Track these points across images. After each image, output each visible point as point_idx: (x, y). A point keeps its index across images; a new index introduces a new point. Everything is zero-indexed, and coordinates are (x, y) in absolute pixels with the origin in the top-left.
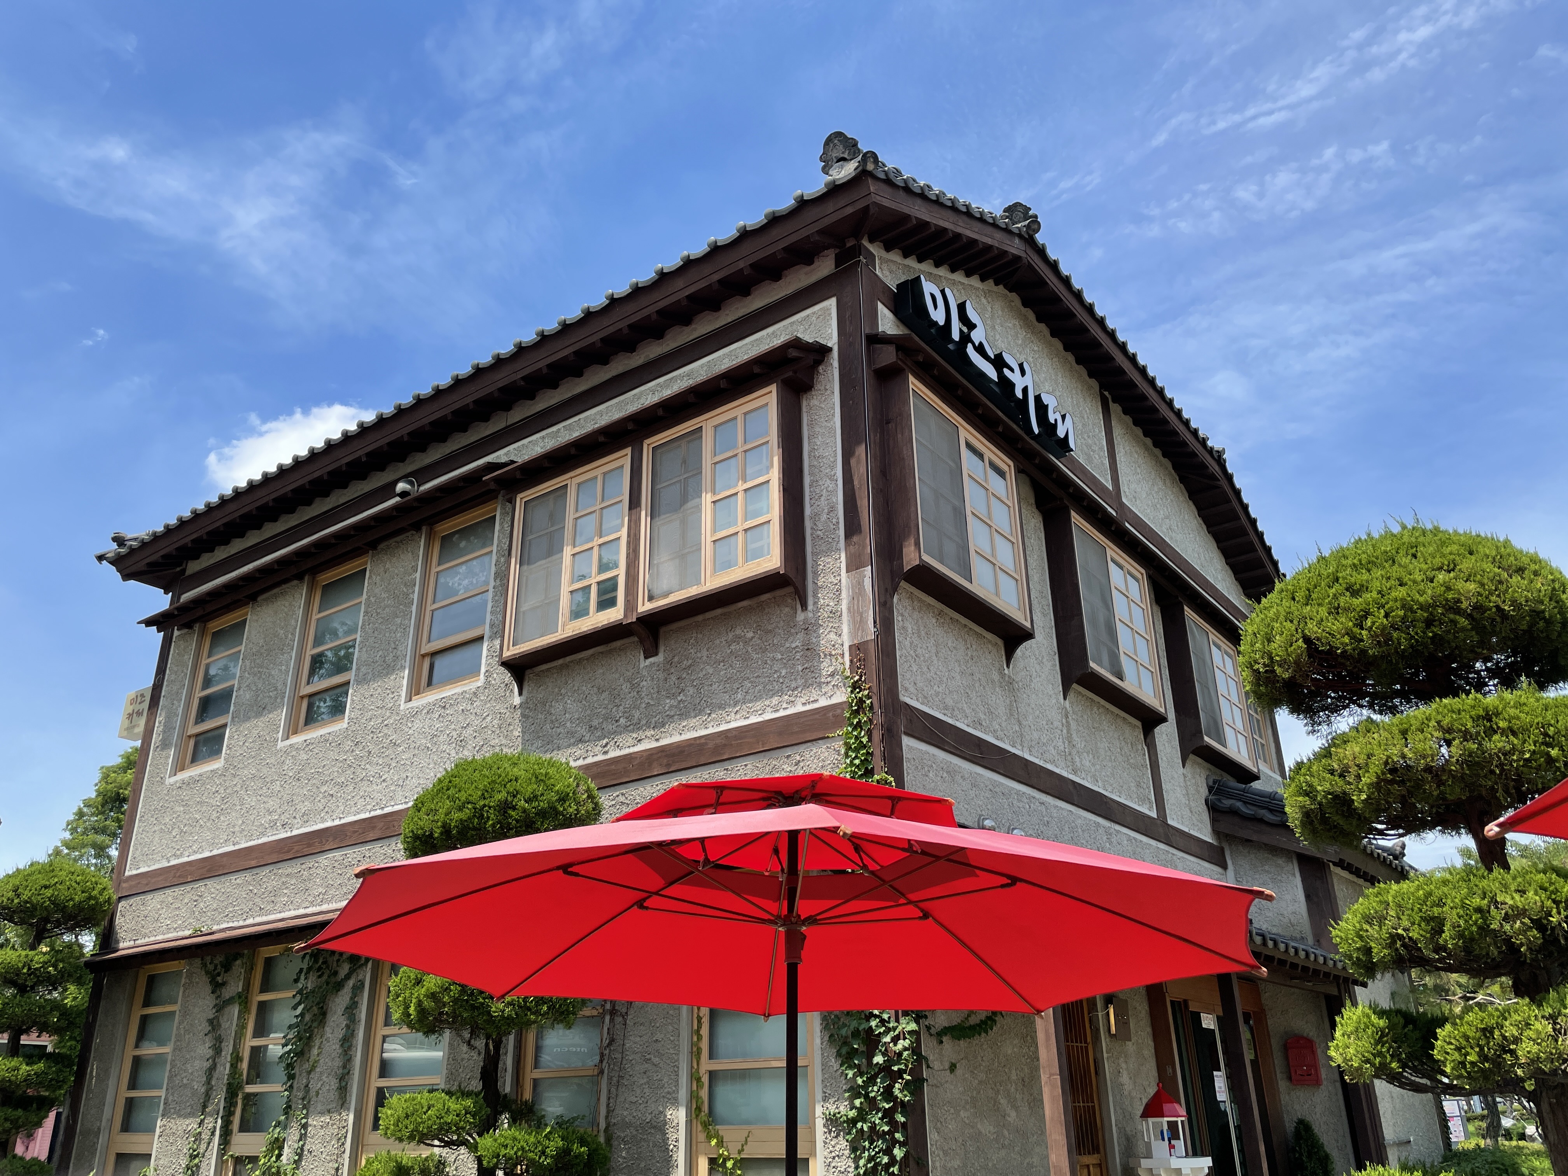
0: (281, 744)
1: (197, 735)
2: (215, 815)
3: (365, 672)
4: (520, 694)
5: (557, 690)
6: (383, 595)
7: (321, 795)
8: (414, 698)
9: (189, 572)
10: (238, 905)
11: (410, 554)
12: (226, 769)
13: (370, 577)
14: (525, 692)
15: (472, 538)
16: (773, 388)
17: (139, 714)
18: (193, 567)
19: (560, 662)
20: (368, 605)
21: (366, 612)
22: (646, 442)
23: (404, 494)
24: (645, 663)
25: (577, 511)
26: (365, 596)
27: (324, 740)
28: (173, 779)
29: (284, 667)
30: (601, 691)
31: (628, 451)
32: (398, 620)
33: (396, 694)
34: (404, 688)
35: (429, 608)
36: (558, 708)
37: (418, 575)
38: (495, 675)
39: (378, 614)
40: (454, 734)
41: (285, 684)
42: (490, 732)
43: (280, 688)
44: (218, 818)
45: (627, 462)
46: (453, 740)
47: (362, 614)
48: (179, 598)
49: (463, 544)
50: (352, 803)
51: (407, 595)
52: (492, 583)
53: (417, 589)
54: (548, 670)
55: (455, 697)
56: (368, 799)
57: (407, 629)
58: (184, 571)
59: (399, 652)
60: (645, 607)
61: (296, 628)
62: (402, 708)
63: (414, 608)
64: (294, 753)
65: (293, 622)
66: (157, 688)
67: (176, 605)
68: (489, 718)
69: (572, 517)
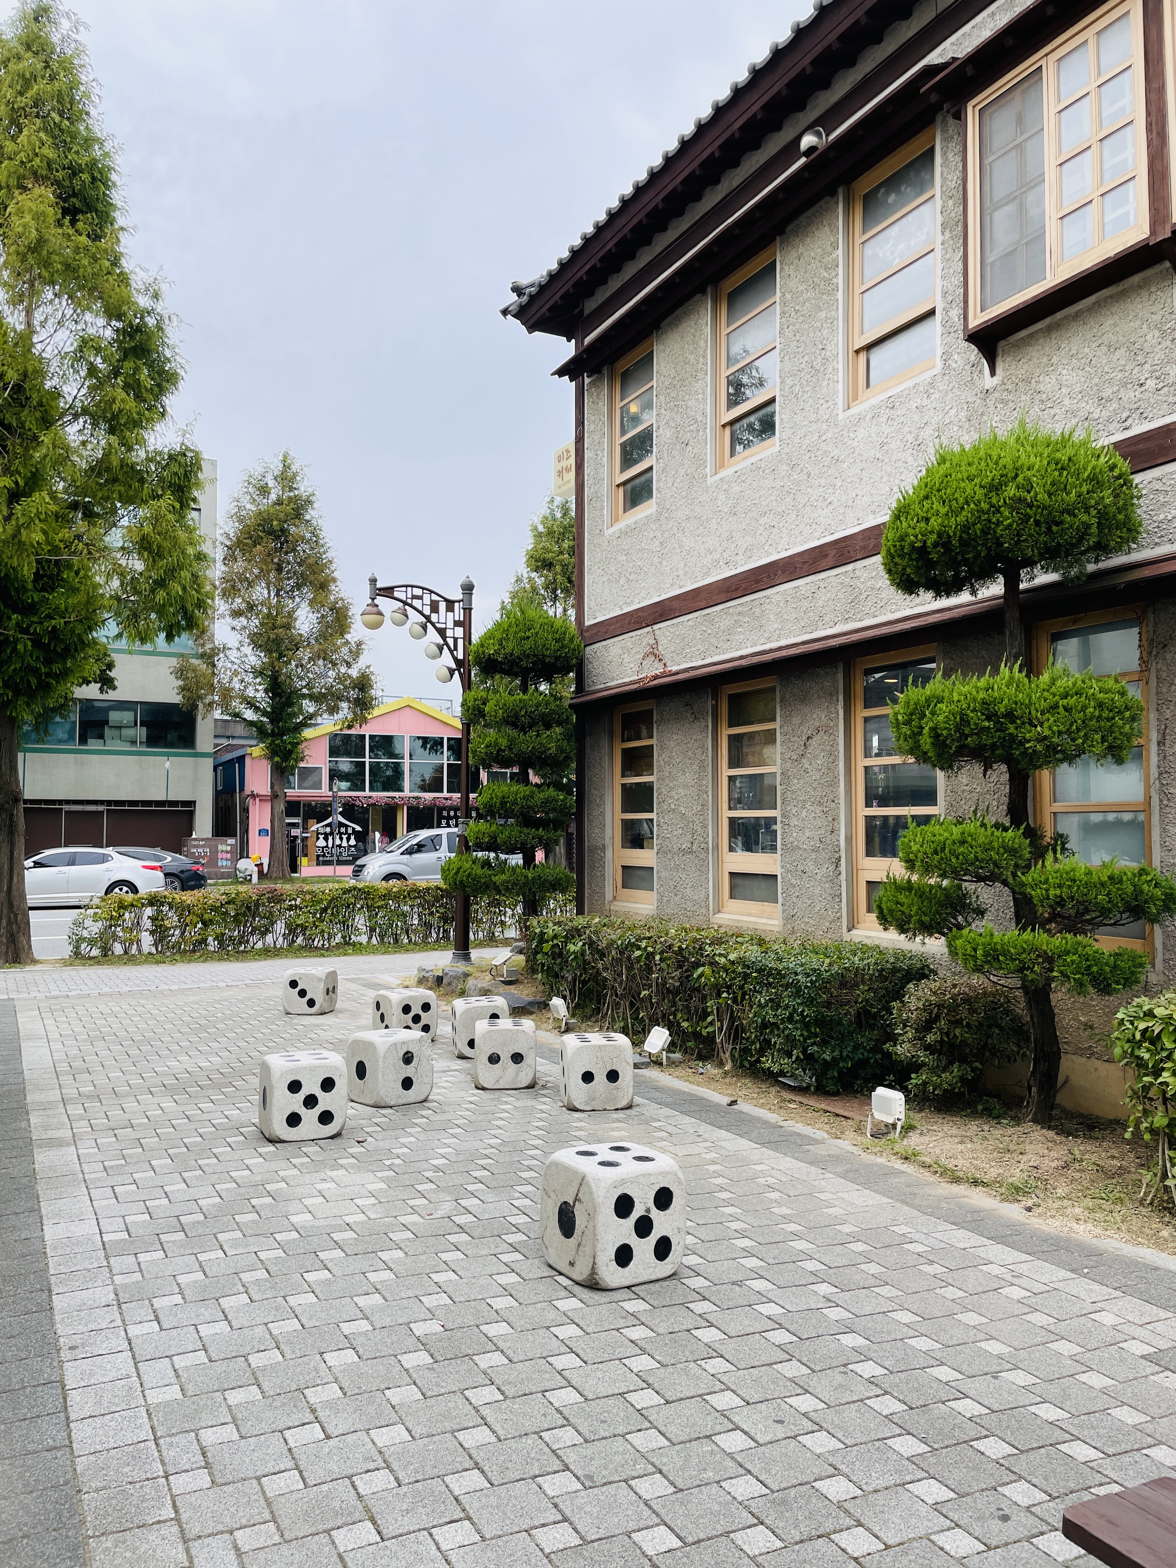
0: (710, 480)
1: (624, 483)
2: (657, 560)
3: (791, 384)
4: (993, 373)
5: (1045, 359)
6: (800, 288)
7: (762, 528)
8: (852, 405)
9: (587, 312)
10: (694, 646)
11: (827, 228)
12: (659, 513)
13: (782, 269)
14: (999, 370)
15: (903, 188)
17: (568, 470)
18: (590, 305)
19: (1048, 321)
20: (784, 304)
21: (783, 313)
23: (812, 149)
25: (1059, 101)
26: (778, 294)
27: (756, 468)
28: (611, 530)
29: (700, 396)
30: (1113, 349)
32: (822, 315)
33: (830, 403)
34: (841, 395)
35: (858, 290)
36: (1049, 382)
37: (840, 252)
38: (956, 356)
39: (797, 312)
40: (910, 438)
41: (705, 414)
42: (956, 429)
43: (699, 419)
44: (660, 563)
46: (909, 445)
47: (778, 317)
48: (583, 343)
49: (892, 198)
50: (797, 532)
51: (829, 281)
52: (939, 238)
53: (841, 270)
54: (1031, 336)
55: (905, 393)
56: (814, 526)
57: (835, 323)
58: (582, 311)
59: (828, 353)
61: (706, 350)
62: (840, 418)
63: (840, 295)
64: (726, 487)
65: (702, 343)
67: (581, 349)
68: (953, 411)
69: (1054, 110)
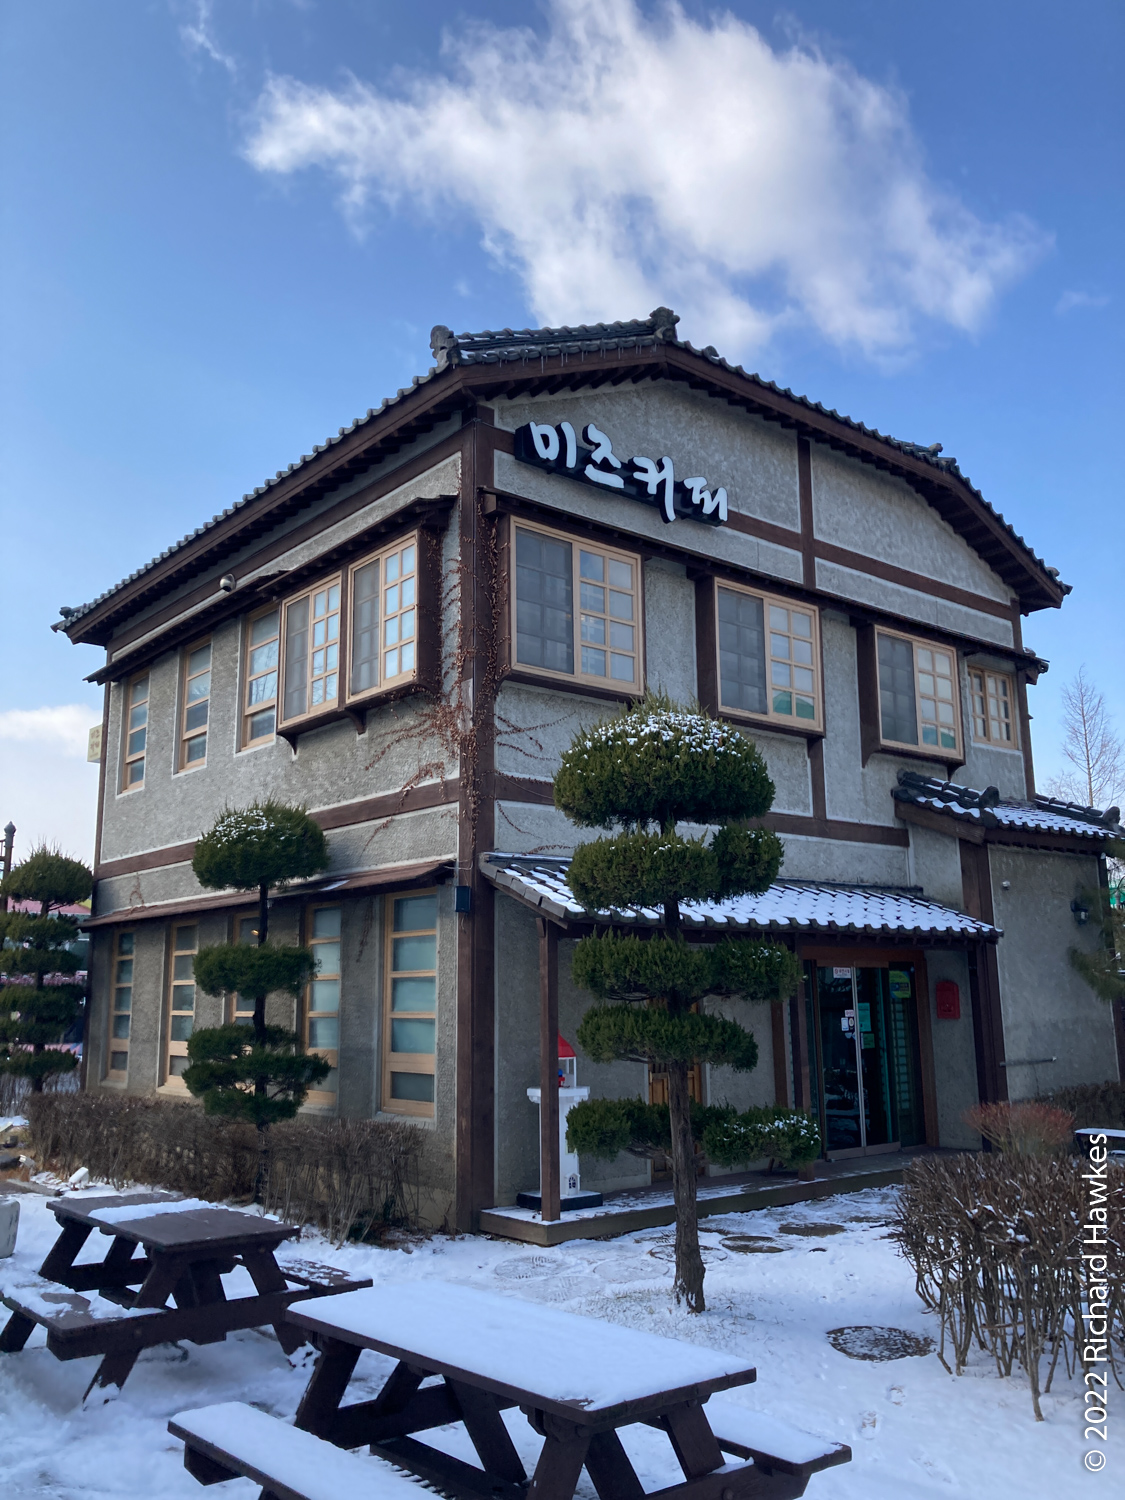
0: (173, 777)
1: (131, 763)
2: (142, 825)
3: (214, 726)
4: (295, 753)
5: (314, 752)
6: (221, 668)
8: (240, 750)
10: (159, 890)
11: (234, 637)
12: (146, 791)
13: (213, 653)
14: (298, 752)
15: (270, 625)
16: (415, 532)
17: (97, 745)
19: (315, 730)
20: (213, 675)
21: (213, 680)
22: (351, 566)
23: (226, 588)
24: (359, 738)
25: (314, 618)
26: (211, 667)
27: (195, 776)
28: (119, 797)
29: (171, 718)
30: (336, 756)
31: (339, 573)
32: (229, 689)
33: (231, 745)
34: (235, 742)
36: (315, 765)
37: (238, 654)
39: (218, 682)
40: (262, 779)
41: (172, 731)
43: (169, 733)
44: (144, 827)
45: (339, 580)
46: (261, 784)
47: (210, 681)
48: (115, 654)
49: (265, 630)
51: (233, 670)
53: (239, 665)
54: (309, 738)
55: (261, 751)
57: (235, 696)
58: (118, 631)
59: (231, 715)
60: (350, 700)
61: (175, 689)
62: (234, 756)
63: (238, 680)
64: (180, 784)
65: (174, 683)
66: (105, 726)
67: (114, 660)
68: (280, 769)
69: (312, 621)
